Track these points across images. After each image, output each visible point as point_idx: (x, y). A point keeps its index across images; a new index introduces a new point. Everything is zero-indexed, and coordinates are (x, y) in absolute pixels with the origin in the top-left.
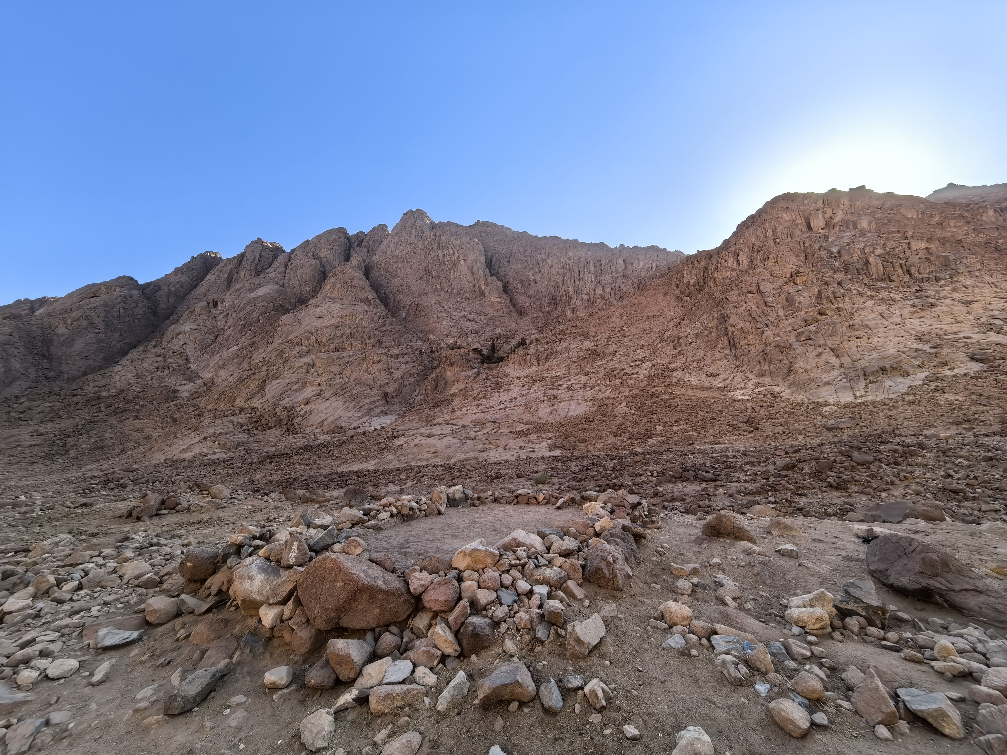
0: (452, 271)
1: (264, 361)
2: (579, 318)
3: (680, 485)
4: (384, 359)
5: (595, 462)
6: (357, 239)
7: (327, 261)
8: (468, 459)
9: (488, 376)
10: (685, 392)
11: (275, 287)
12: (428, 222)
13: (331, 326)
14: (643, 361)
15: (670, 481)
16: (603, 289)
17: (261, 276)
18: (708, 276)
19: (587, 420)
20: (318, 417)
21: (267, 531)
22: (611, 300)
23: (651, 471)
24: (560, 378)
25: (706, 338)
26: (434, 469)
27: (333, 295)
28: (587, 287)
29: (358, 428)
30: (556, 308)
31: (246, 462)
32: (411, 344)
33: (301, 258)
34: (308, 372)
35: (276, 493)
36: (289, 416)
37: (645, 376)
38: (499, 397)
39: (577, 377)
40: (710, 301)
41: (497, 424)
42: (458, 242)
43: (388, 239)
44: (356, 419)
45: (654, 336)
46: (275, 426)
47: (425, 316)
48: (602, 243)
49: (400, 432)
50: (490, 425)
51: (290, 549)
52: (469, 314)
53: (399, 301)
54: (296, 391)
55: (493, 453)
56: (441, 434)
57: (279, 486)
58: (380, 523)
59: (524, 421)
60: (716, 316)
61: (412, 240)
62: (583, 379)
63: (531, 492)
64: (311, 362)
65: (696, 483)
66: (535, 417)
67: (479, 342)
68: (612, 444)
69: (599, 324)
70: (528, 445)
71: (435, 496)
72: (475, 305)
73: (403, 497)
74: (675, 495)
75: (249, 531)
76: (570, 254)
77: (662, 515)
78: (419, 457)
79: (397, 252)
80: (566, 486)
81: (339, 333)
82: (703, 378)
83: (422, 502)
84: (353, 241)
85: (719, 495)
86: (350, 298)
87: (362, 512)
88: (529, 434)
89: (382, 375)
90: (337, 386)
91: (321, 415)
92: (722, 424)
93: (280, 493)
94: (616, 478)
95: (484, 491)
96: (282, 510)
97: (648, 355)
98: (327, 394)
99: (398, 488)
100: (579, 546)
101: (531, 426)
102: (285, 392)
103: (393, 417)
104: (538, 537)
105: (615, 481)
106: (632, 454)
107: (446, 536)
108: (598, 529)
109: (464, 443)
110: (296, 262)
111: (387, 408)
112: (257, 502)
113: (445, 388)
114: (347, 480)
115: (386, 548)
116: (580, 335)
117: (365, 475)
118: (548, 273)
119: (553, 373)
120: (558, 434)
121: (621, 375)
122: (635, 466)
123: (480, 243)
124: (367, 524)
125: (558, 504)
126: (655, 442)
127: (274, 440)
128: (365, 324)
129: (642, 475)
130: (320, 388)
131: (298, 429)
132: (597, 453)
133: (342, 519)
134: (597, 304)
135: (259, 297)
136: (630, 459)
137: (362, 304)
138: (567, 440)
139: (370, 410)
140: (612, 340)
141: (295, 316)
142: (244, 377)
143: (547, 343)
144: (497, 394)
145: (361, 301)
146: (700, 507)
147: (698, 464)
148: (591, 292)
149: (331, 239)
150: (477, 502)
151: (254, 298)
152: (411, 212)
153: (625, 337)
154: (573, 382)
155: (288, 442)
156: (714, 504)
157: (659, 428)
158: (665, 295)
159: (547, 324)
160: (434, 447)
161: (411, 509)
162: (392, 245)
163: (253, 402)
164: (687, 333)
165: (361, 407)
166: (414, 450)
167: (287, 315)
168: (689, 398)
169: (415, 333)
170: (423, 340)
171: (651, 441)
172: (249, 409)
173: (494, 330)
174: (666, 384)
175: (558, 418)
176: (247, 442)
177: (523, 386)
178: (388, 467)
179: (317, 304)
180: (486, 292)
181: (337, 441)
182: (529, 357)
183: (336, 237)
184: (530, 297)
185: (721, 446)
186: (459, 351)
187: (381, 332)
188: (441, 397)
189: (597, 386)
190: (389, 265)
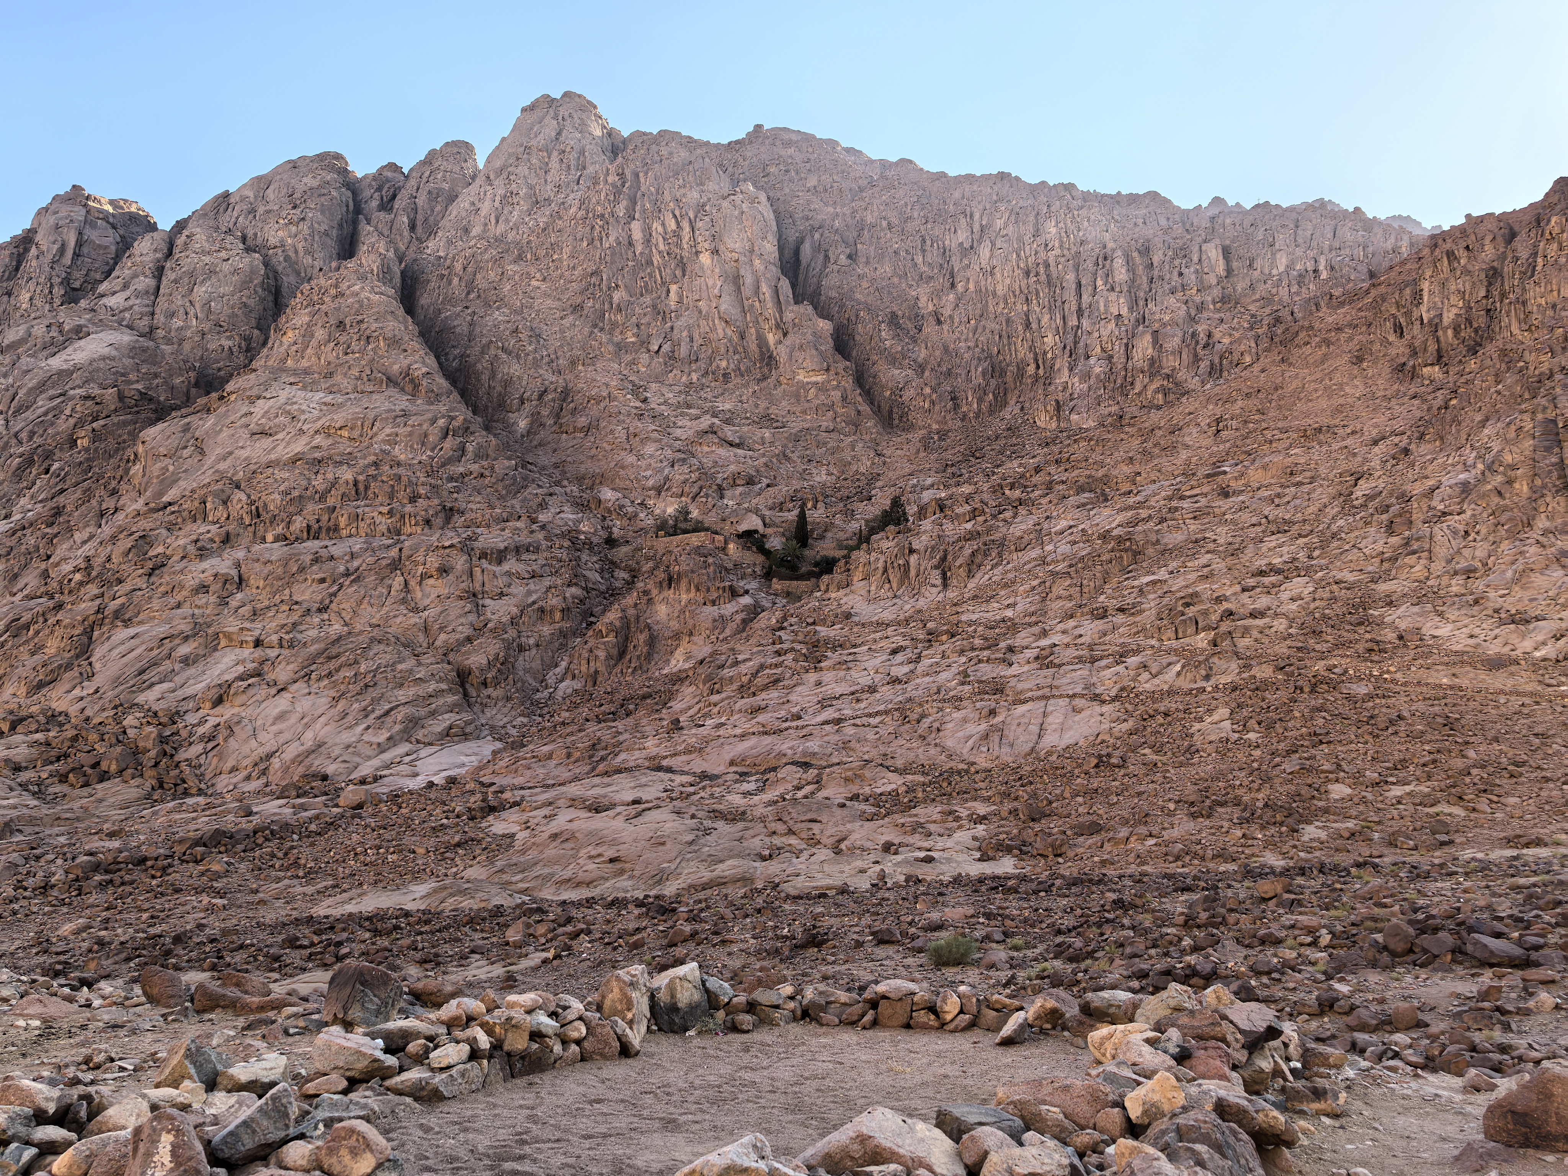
0: (674, 288)
1: (88, 568)
2: (1077, 435)
3: (1409, 979)
4: (460, 562)
5: (1127, 898)
6: (379, 189)
7: (287, 258)
8: (719, 883)
9: (785, 618)
10: (1422, 674)
11: (126, 338)
12: (598, 132)
13: (295, 460)
14: (1285, 572)
15: (1373, 964)
16: (1155, 341)
17: (83, 303)
18: (1503, 295)
19: (1102, 762)
20: (253, 743)
21: (81, 1097)
22: (1181, 375)
23: (1311, 931)
24: (1013, 627)
25: (1496, 500)
26: (611, 913)
27: (304, 363)
28: (1105, 333)
29: (376, 779)
30: (1005, 404)
31: (30, 882)
32: (542, 517)
33: (207, 246)
34: (223, 602)
35: (120, 982)
36: (163, 740)
37: (1291, 621)
38: (819, 684)
39: (1071, 623)
40: (1510, 378)
41: (813, 773)
42: (693, 196)
43: (474, 188)
44: (369, 752)
45: (1322, 494)
46: (121, 772)
47: (587, 430)
48: (1154, 196)
49: (507, 795)
50: (791, 774)
51: (149, 1155)
52: (727, 422)
53: (507, 383)
54: (186, 661)
55: (799, 864)
56: (636, 802)
57: (128, 959)
58: (439, 1079)
59: (899, 763)
60: (1528, 426)
61: (549, 191)
62: (1090, 629)
63: (921, 991)
64: (234, 573)
65: (1460, 970)
66: (933, 751)
67: (757, 511)
68: (1182, 840)
69: (1144, 452)
70: (909, 839)
71: (613, 996)
72: (747, 392)
73: (512, 998)
74: (1391, 1007)
75: (25, 1097)
76: (1051, 230)
77: (1350, 1073)
78: (568, 874)
79: (501, 228)
80: (1033, 972)
81: (319, 483)
82: (1485, 629)
83: (571, 1015)
84: (367, 193)
85: (1539, 1011)
86: (355, 372)
87: (380, 1042)
88: (913, 804)
89: (454, 613)
90: (314, 648)
91: (263, 737)
92: (1547, 780)
93: (135, 981)
94: (1196, 949)
95: (770, 984)
96: (133, 1032)
97: (1302, 555)
98: (283, 673)
99: (498, 970)
100: (1073, 1166)
101: (920, 778)
102: (154, 664)
103: (487, 747)
104: (938, 1133)
105: (1191, 959)
106: (1249, 873)
107: (643, 1125)
108: (1135, 1112)
109: (707, 832)
110: (188, 260)
111: (467, 716)
112: (56, 1007)
113: (649, 657)
114: (339, 944)
115: (453, 1159)
116: (1081, 490)
117: (396, 928)
118: (978, 291)
119: (994, 611)
120: (1008, 806)
121: (1214, 617)
122: (1257, 912)
123: (763, 197)
124: (397, 1079)
125: (1008, 1029)
126: (1323, 835)
127: (117, 814)
128: (400, 453)
129: (1278, 942)
130: (259, 653)
131: (192, 782)
132: (1133, 869)
133: (319, 1065)
134: (1138, 388)
135: (77, 368)
136: (1242, 890)
137: (392, 391)
138: (1037, 827)
139: (414, 722)
140: (1185, 504)
141: (186, 429)
142: (27, 617)
143: (974, 514)
144: (812, 677)
145: (391, 381)
146: (1473, 1049)
147: (1467, 909)
148: (1118, 350)
149: (300, 188)
150: (746, 1019)
151: (60, 373)
152: (545, 103)
153: (1226, 495)
154: (1056, 639)
155: (160, 821)
156: (1520, 1043)
157: (1339, 791)
158: (1360, 360)
159: (974, 454)
160: (614, 843)
161: (536, 1035)
162: (486, 207)
163: (54, 694)
164: (1431, 483)
165: (387, 713)
166: (551, 851)
167: (160, 426)
168: (1439, 694)
169: (558, 483)
170: (582, 506)
171: (1311, 832)
172: (42, 719)
173: (804, 475)
174: (1361, 647)
175: (1006, 755)
176: (32, 821)
177: (894, 652)
178: (468, 904)
179: (255, 392)
180: (782, 353)
181: (311, 820)
182: (913, 559)
183: (315, 183)
184: (921, 369)
185: (1543, 852)
186: (695, 539)
187: (451, 479)
188: (637, 683)
189: (1137, 652)
190: (478, 269)
